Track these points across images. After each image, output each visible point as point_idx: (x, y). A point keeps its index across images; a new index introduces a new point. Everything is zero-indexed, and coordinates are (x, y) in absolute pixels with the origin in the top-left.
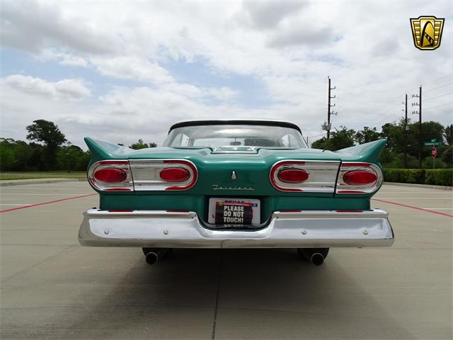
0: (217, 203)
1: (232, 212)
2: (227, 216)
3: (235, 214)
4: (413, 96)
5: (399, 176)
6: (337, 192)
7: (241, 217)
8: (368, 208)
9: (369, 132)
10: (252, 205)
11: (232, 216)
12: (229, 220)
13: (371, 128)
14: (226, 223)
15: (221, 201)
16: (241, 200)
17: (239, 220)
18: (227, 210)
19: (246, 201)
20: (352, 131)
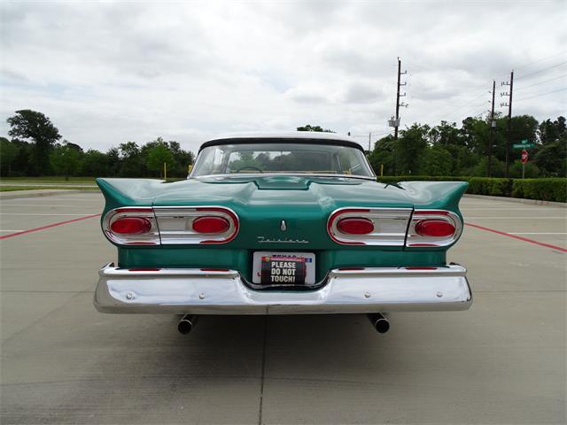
0: (264, 258)
1: (281, 269)
2: (276, 275)
3: (285, 272)
4: (503, 84)
5: (481, 186)
6: (407, 245)
7: (292, 275)
8: (443, 264)
9: (447, 127)
10: (306, 260)
11: (281, 274)
12: (278, 279)
13: (450, 123)
14: (274, 283)
15: (268, 255)
16: (292, 254)
17: (290, 279)
18: (275, 267)
19: (299, 255)
20: (426, 126)
